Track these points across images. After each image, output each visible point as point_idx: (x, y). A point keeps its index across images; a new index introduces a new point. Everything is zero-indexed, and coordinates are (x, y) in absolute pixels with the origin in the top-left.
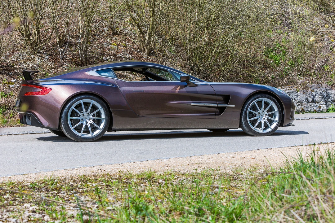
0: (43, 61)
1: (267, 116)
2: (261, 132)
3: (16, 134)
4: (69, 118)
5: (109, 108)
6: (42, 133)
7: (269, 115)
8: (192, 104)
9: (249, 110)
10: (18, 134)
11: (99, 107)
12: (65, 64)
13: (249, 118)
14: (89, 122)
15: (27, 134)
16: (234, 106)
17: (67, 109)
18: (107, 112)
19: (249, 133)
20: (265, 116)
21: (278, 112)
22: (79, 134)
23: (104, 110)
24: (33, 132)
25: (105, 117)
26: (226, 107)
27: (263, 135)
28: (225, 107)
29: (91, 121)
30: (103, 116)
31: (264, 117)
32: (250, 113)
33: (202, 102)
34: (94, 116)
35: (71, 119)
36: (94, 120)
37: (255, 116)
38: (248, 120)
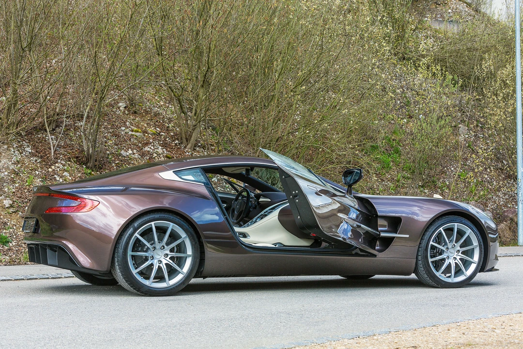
0: (22, 155)
1: (460, 254)
2: (449, 280)
3: (5, 280)
4: (130, 253)
5: (199, 237)
6: (48, 278)
7: (463, 253)
9: (431, 243)
10: (8, 280)
11: (183, 235)
12: (59, 161)
13: (431, 257)
14: (164, 262)
15: (23, 279)
16: (408, 236)
17: (128, 237)
18: (196, 243)
19: (430, 282)
20: (456, 254)
21: (478, 248)
22: (147, 283)
23: (190, 240)
24: (32, 277)
25: (193, 252)
26: (395, 237)
28: (393, 238)
29: (168, 259)
30: (189, 251)
31: (455, 256)
32: (433, 247)
34: (172, 250)
35: (133, 256)
36: (172, 258)
37: (441, 254)
38: (430, 260)
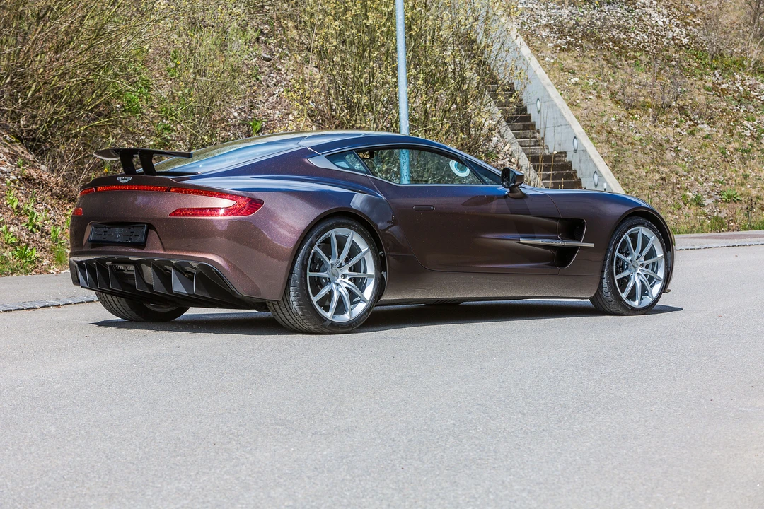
1: (644, 269)
2: (636, 305)
8: (522, 241)
9: (617, 254)
11: (364, 246)
14: (344, 285)
16: (593, 245)
20: (640, 268)
21: (663, 260)
22: (328, 315)
23: (373, 255)
25: (375, 272)
26: (578, 247)
27: (641, 312)
28: (576, 248)
30: (371, 271)
33: (536, 235)
34: (352, 269)
36: (352, 280)
